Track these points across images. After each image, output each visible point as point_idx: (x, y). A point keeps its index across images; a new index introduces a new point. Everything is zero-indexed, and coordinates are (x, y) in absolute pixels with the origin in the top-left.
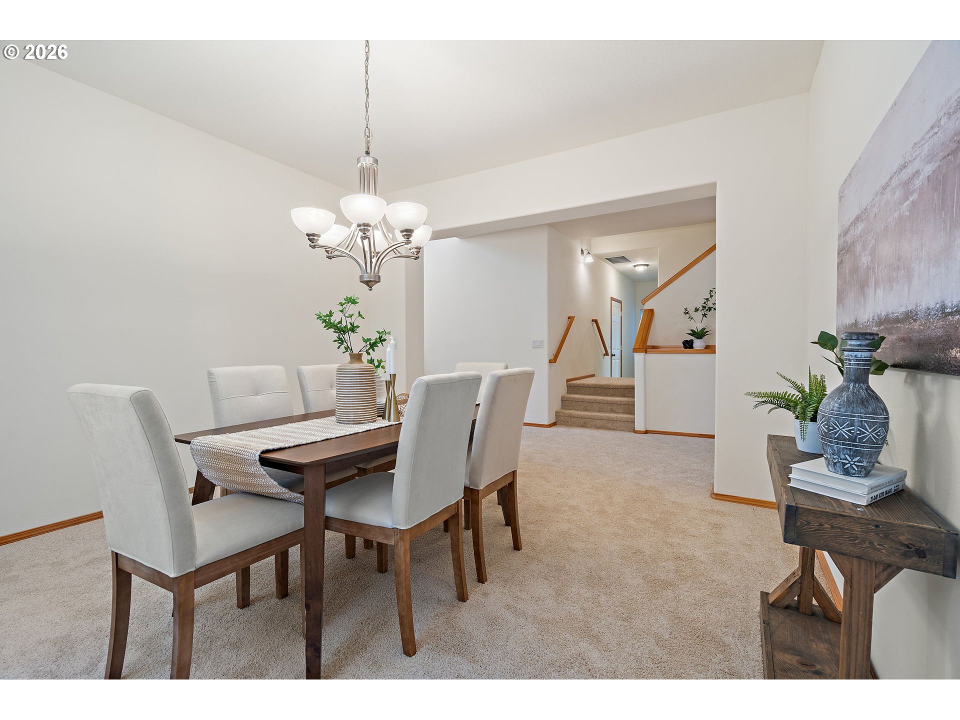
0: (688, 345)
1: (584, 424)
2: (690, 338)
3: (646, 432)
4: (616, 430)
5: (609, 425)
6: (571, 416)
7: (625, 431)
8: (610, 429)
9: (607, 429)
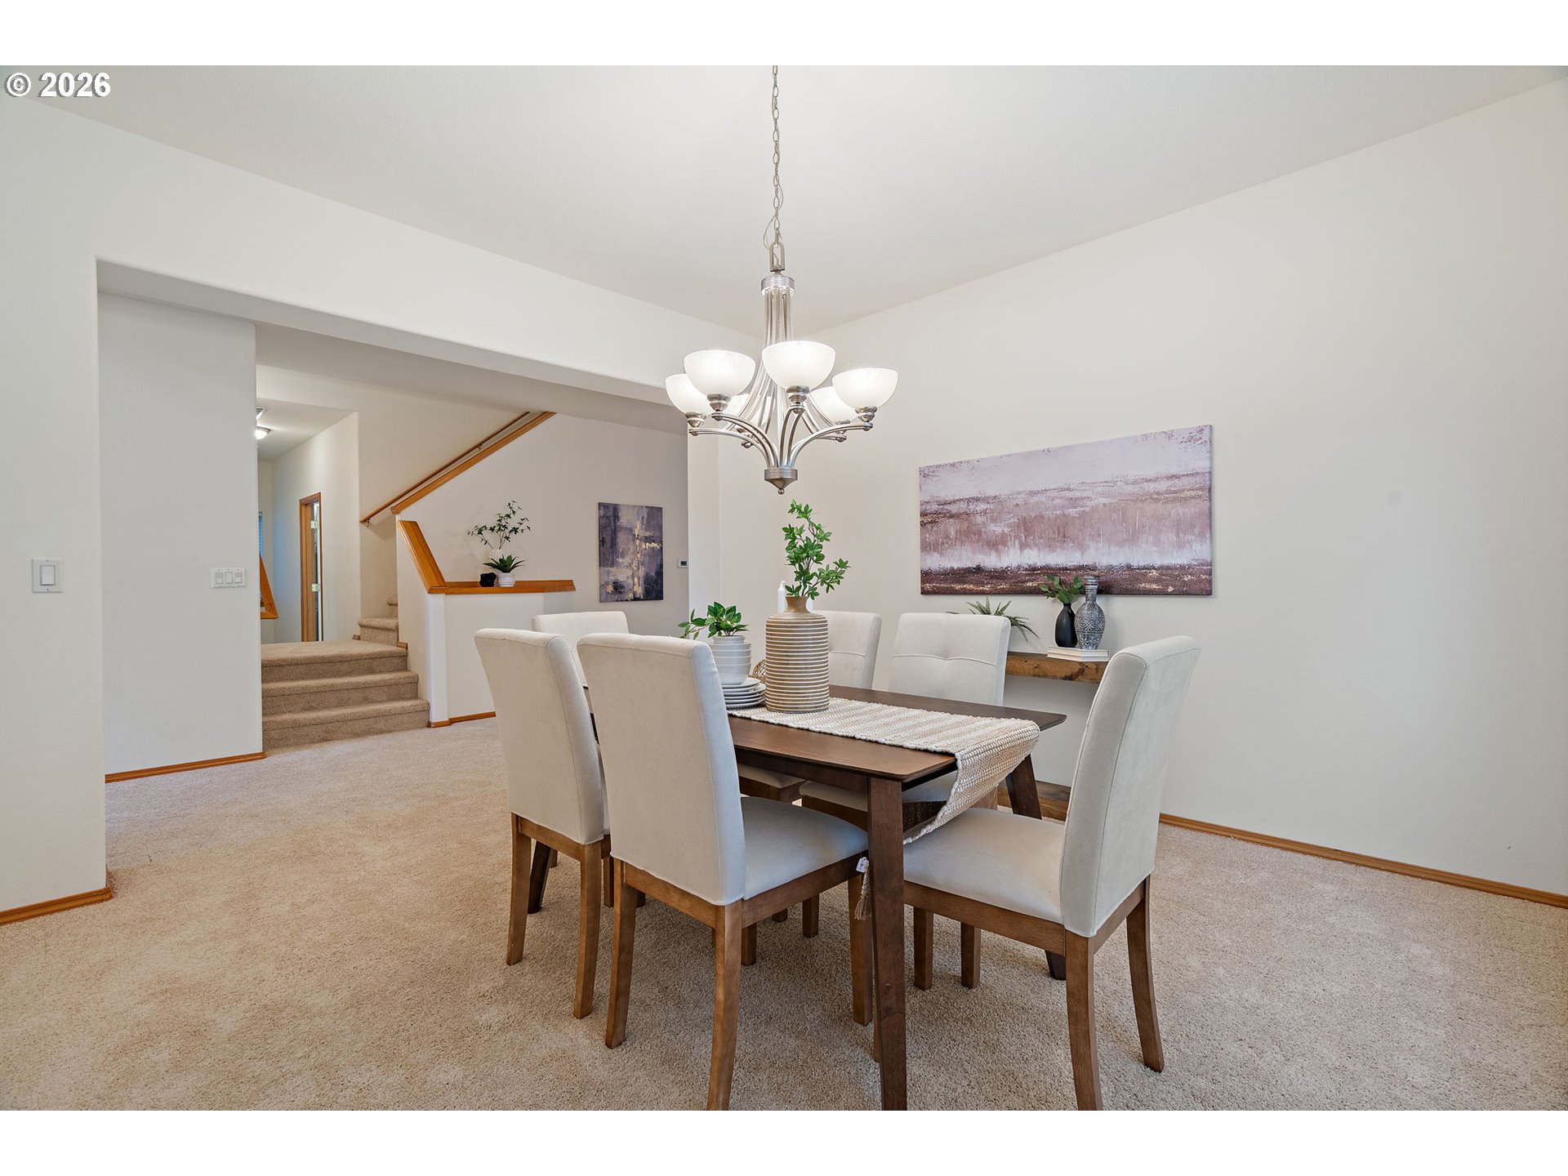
0: (488, 581)
1: (327, 734)
2: (490, 570)
3: (452, 721)
4: (394, 731)
5: (381, 725)
6: (297, 725)
7: (412, 729)
8: (382, 732)
9: (377, 734)
